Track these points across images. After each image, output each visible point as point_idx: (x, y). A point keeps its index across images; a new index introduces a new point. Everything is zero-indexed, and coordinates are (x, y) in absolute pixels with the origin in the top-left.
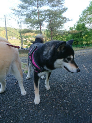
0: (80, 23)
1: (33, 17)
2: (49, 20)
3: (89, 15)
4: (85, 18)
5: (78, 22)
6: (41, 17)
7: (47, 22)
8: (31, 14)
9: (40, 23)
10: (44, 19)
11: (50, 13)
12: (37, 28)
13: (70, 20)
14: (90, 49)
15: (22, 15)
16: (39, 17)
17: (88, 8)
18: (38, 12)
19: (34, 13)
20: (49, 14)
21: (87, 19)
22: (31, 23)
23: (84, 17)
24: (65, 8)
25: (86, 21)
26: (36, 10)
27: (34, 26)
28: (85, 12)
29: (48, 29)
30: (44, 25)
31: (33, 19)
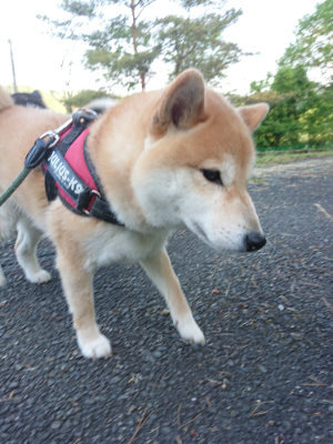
0: (287, 66)
2: (175, 53)
3: (322, 34)
4: (306, 45)
5: (281, 64)
6: (145, 44)
7: (167, 61)
8: (106, 35)
9: (141, 64)
10: (158, 49)
11: (178, 27)
12: (132, 84)
13: (250, 54)
14: (326, 156)
15: (74, 37)
16: (136, 44)
17: (319, 7)
18: (133, 27)
19: (118, 30)
20: (174, 34)
21: (314, 49)
22: (109, 66)
23: (305, 41)
24: (233, 10)
25: (309, 55)
26: (125, 20)
27: (120, 76)
28: (305, 24)
30: (154, 73)
31: (114, 50)
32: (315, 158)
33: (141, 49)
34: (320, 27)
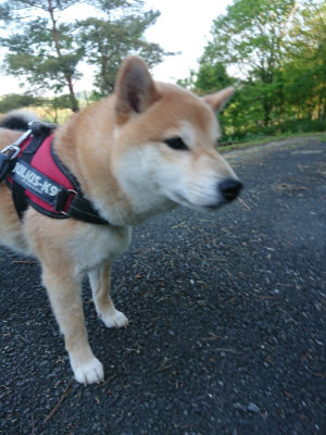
0: (208, 64)
1: (35, 49)
2: (100, 55)
3: (235, 32)
4: (222, 43)
5: (202, 61)
6: (69, 46)
7: (92, 62)
8: (26, 39)
9: (65, 67)
10: (81, 52)
11: (99, 29)
12: (59, 87)
13: (172, 54)
14: (248, 147)
16: (58, 47)
17: (230, 9)
18: (54, 30)
19: (38, 32)
20: (95, 36)
21: (230, 46)
22: (33, 70)
23: (221, 39)
24: (151, 12)
25: (226, 53)
26: (45, 23)
27: (46, 80)
28: (220, 24)
29: (98, 90)
30: (81, 75)
31: (36, 54)
32: (238, 149)
33: (64, 52)
34: (232, 26)
